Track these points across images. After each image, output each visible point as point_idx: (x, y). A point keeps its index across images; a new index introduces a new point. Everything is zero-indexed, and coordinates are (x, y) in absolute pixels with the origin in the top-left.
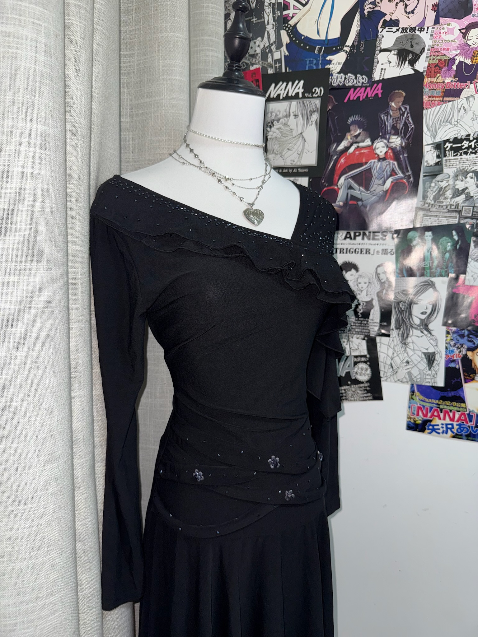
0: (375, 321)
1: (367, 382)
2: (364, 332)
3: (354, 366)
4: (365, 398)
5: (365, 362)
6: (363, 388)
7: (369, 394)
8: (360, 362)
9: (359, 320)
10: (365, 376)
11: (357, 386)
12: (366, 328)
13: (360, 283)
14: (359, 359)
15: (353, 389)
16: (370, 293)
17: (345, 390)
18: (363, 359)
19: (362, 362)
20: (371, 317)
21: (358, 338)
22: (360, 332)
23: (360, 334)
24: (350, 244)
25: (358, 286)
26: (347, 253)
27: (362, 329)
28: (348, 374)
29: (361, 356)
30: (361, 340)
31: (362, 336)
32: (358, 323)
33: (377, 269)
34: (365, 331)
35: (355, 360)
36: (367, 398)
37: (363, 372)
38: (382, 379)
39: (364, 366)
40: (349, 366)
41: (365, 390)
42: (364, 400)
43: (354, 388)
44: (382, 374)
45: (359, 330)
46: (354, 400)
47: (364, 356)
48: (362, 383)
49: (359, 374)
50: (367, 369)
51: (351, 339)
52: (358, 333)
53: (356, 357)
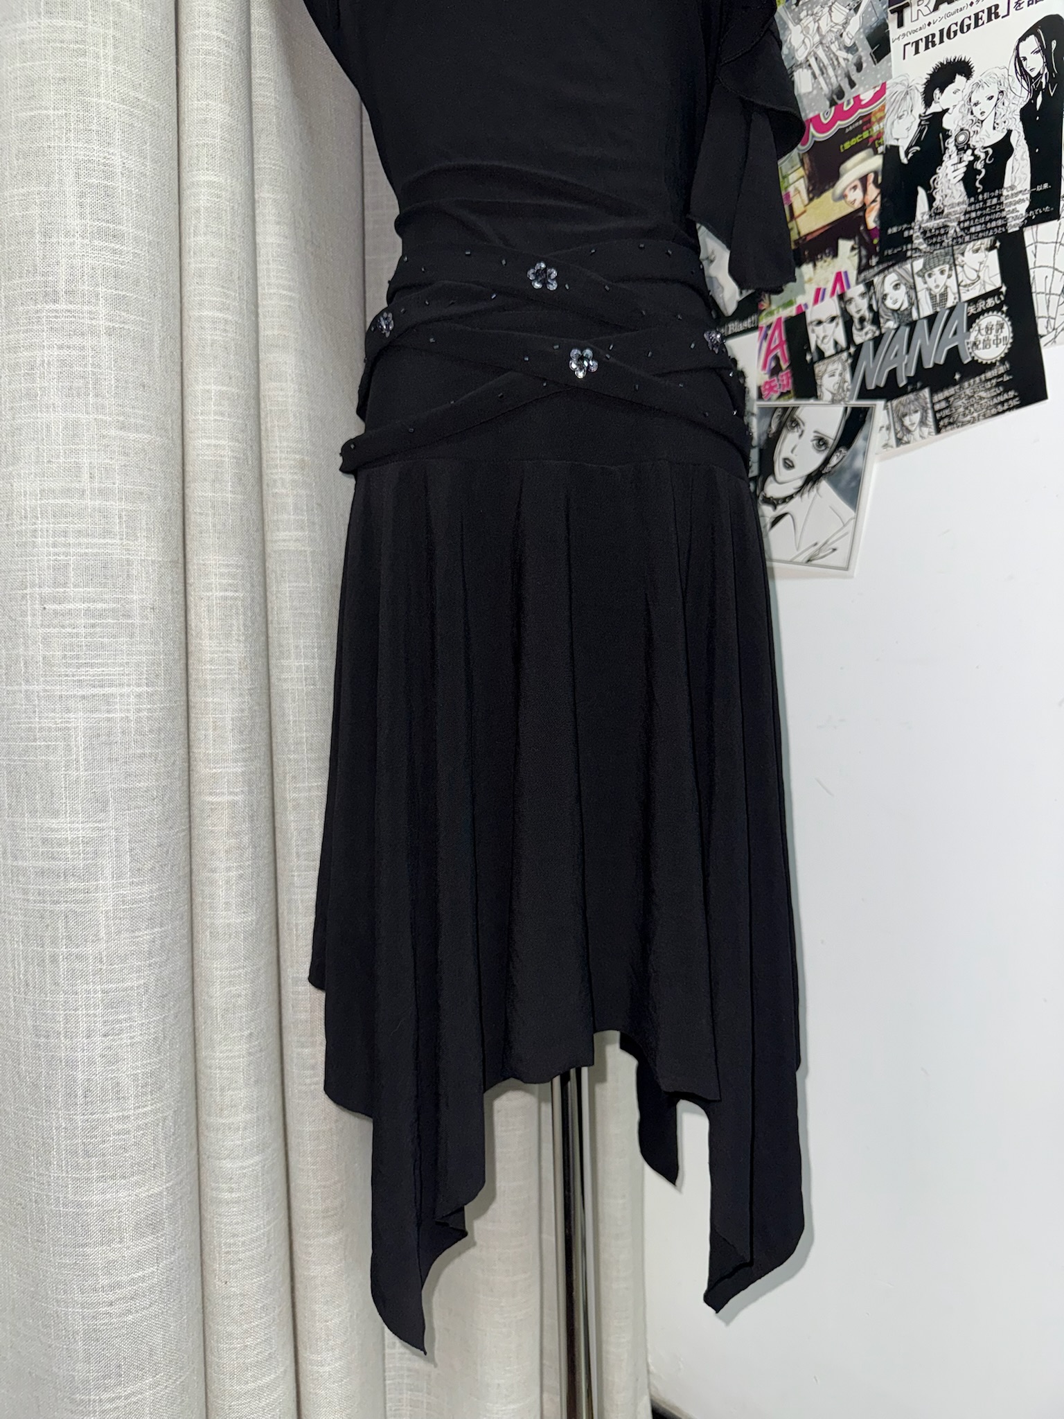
0: (1019, 189)
1: (1002, 361)
2: (993, 228)
3: (969, 327)
4: (1000, 408)
5: (997, 308)
6: (994, 381)
7: (1011, 394)
8: (983, 312)
9: (977, 201)
10: (997, 345)
11: (977, 379)
12: (997, 216)
13: (976, 104)
14: (981, 305)
15: (968, 392)
16: (1003, 119)
17: (947, 399)
18: (991, 302)
19: (988, 310)
20: (1007, 182)
21: (977, 251)
22: (982, 231)
23: (983, 237)
24: (948, 15)
25: (972, 113)
26: (941, 41)
27: (986, 223)
28: (954, 353)
29: (985, 296)
30: (987, 252)
31: (987, 242)
32: (976, 211)
33: (1017, 48)
34: (994, 224)
35: (972, 310)
36: (1006, 407)
37: (992, 337)
38: (1043, 342)
39: (993, 319)
40: (955, 333)
41: (998, 385)
42: (998, 413)
43: (968, 387)
44: (1041, 330)
45: (979, 228)
46: (973, 421)
47: (995, 293)
48: (991, 366)
49: (981, 346)
50: (1002, 326)
51: (960, 259)
52: (977, 236)
53: (974, 301)
